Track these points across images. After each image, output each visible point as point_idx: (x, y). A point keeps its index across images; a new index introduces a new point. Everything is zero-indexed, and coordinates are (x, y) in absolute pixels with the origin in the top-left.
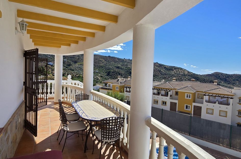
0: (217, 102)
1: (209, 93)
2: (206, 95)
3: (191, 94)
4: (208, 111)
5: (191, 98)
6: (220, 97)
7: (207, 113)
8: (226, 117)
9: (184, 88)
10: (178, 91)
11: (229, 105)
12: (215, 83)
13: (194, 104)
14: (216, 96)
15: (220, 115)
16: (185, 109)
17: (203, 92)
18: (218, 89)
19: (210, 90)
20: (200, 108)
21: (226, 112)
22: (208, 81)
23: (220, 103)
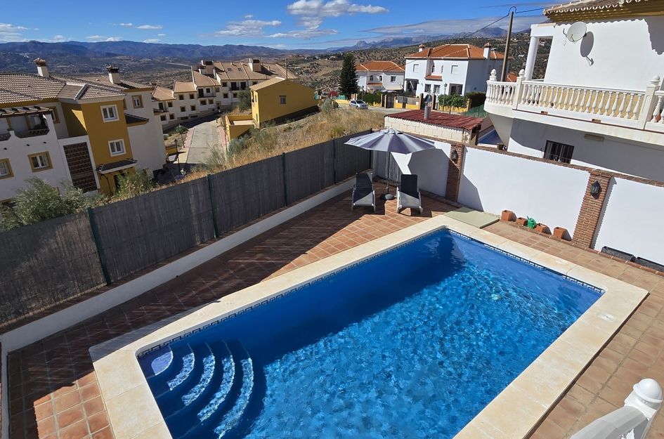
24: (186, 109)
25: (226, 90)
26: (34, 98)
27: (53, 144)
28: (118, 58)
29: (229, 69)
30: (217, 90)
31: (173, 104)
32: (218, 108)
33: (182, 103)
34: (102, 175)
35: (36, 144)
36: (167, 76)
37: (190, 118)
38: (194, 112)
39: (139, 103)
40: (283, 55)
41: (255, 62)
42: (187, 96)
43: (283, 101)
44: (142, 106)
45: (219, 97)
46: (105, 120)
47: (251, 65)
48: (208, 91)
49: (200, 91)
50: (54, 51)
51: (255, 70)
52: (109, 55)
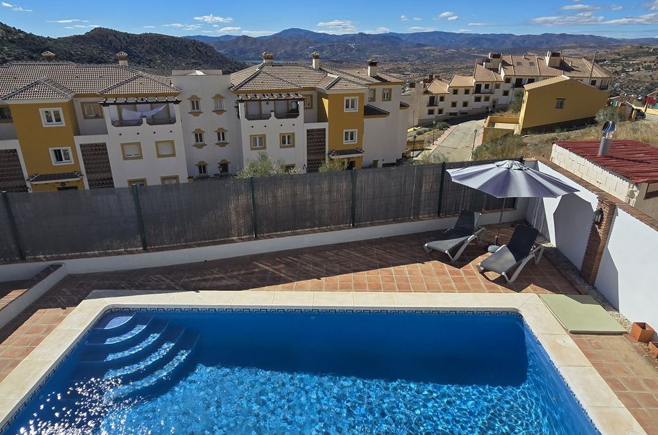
0: (144, 120)
1: (117, 96)
2: (107, 105)
3: (60, 110)
4: (127, 153)
5: (63, 124)
6: (147, 103)
7: (125, 158)
8: (174, 155)
9: (25, 89)
10: (7, 102)
11: (175, 121)
12: (121, 63)
13: (80, 140)
14: (137, 103)
15: (159, 156)
16: (54, 164)
17: (95, 95)
18: (138, 81)
19: (115, 87)
20: (102, 148)
21: (172, 142)
22: (83, 58)
23: (153, 121)
24: (458, 105)
25: (508, 87)
26: (297, 86)
27: (299, 127)
28: (426, 48)
29: (519, 64)
30: (497, 87)
31: (445, 99)
32: (494, 106)
33: (455, 98)
34: (332, 159)
35: (288, 125)
36: (467, 68)
37: (458, 115)
38: (465, 109)
39: (387, 97)
40: (619, 46)
41: (554, 55)
42: (461, 91)
43: (560, 105)
44: (390, 100)
45: (498, 95)
46: (346, 110)
47: (547, 59)
48: (487, 86)
49: (478, 87)
50: (375, 42)
51: (551, 65)
52: (419, 45)
